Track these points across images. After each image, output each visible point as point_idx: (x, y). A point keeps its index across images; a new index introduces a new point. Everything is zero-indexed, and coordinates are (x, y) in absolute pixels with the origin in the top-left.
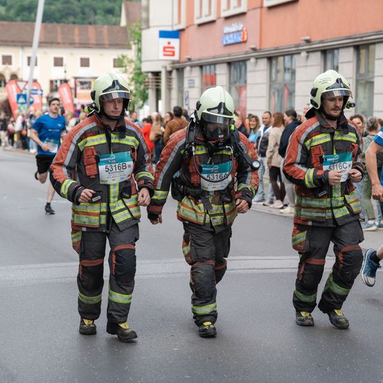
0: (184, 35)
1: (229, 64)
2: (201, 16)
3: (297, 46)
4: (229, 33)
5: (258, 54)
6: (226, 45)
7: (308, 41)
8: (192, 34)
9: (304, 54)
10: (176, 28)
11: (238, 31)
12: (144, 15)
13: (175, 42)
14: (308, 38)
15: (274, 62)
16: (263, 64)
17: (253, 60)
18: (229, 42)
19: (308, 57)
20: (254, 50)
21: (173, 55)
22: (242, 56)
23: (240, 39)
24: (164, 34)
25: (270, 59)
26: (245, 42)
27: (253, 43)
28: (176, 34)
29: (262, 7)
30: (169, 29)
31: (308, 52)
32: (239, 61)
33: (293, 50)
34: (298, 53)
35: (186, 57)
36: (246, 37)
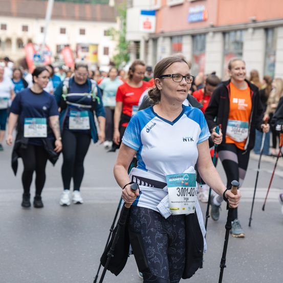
0: (160, 14)
1: (193, 36)
3: (246, 24)
4: (193, 14)
5: (215, 29)
6: (192, 22)
7: (254, 21)
8: (165, 13)
9: (250, 31)
10: (153, 8)
11: (200, 13)
13: (152, 19)
14: (254, 18)
15: (227, 36)
16: (219, 37)
17: (211, 34)
18: (194, 18)
19: (253, 33)
20: (213, 26)
21: (150, 28)
22: (203, 31)
23: (202, 17)
24: (144, 13)
25: (224, 33)
26: (205, 20)
27: (212, 21)
28: (153, 13)
30: (148, 8)
31: (255, 29)
32: (200, 34)
33: (242, 27)
34: (246, 29)
35: (160, 30)
36: (206, 17)
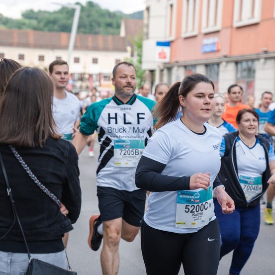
0: (174, 45)
1: (207, 65)
2: (187, 31)
3: (258, 54)
4: (207, 45)
5: (228, 59)
6: (206, 53)
7: (266, 52)
8: (179, 44)
9: (262, 61)
10: (168, 39)
11: (214, 44)
12: (145, 30)
13: (167, 50)
14: (265, 49)
15: (239, 66)
16: (232, 66)
17: (224, 64)
18: (208, 49)
19: (265, 63)
20: (225, 57)
21: (165, 58)
22: (216, 61)
23: (215, 48)
24: (159, 44)
25: (237, 63)
26: (218, 51)
27: (224, 52)
28: (167, 44)
29: (231, 27)
30: (163, 40)
31: (266, 59)
32: (213, 64)
33: (254, 57)
34: (258, 59)
35: (174, 60)
36: (220, 47)
